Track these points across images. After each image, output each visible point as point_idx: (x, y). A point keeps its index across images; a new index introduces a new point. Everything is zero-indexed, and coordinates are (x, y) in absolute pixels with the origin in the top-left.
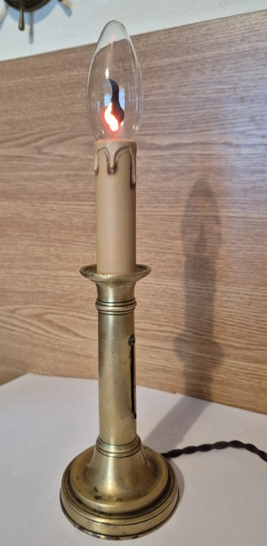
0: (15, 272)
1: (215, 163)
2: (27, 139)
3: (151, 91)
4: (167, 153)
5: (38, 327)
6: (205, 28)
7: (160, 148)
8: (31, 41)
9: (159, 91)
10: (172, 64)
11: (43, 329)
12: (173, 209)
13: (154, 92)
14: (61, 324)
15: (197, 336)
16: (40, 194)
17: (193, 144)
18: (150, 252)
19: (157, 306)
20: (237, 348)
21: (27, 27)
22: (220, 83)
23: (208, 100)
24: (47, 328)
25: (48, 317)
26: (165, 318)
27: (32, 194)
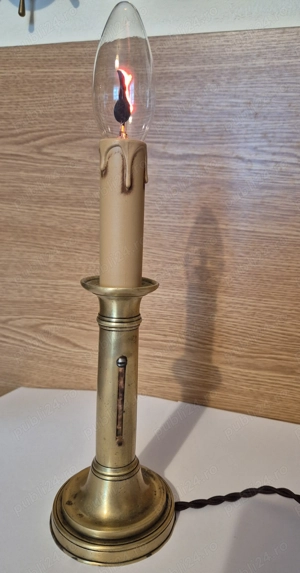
0: (8, 280)
1: (226, 177)
2: (26, 137)
3: (164, 97)
4: (179, 163)
5: (34, 339)
6: (222, 39)
7: (172, 157)
8: (31, 29)
9: (174, 99)
10: (187, 72)
11: (39, 341)
12: (183, 221)
13: (168, 99)
14: (60, 335)
15: (201, 346)
16: (40, 197)
17: (205, 155)
18: (158, 262)
19: (162, 317)
20: (239, 356)
21: (27, 13)
22: (235, 97)
23: (222, 112)
24: (44, 340)
25: (45, 328)
26: (171, 328)
27: (31, 197)
